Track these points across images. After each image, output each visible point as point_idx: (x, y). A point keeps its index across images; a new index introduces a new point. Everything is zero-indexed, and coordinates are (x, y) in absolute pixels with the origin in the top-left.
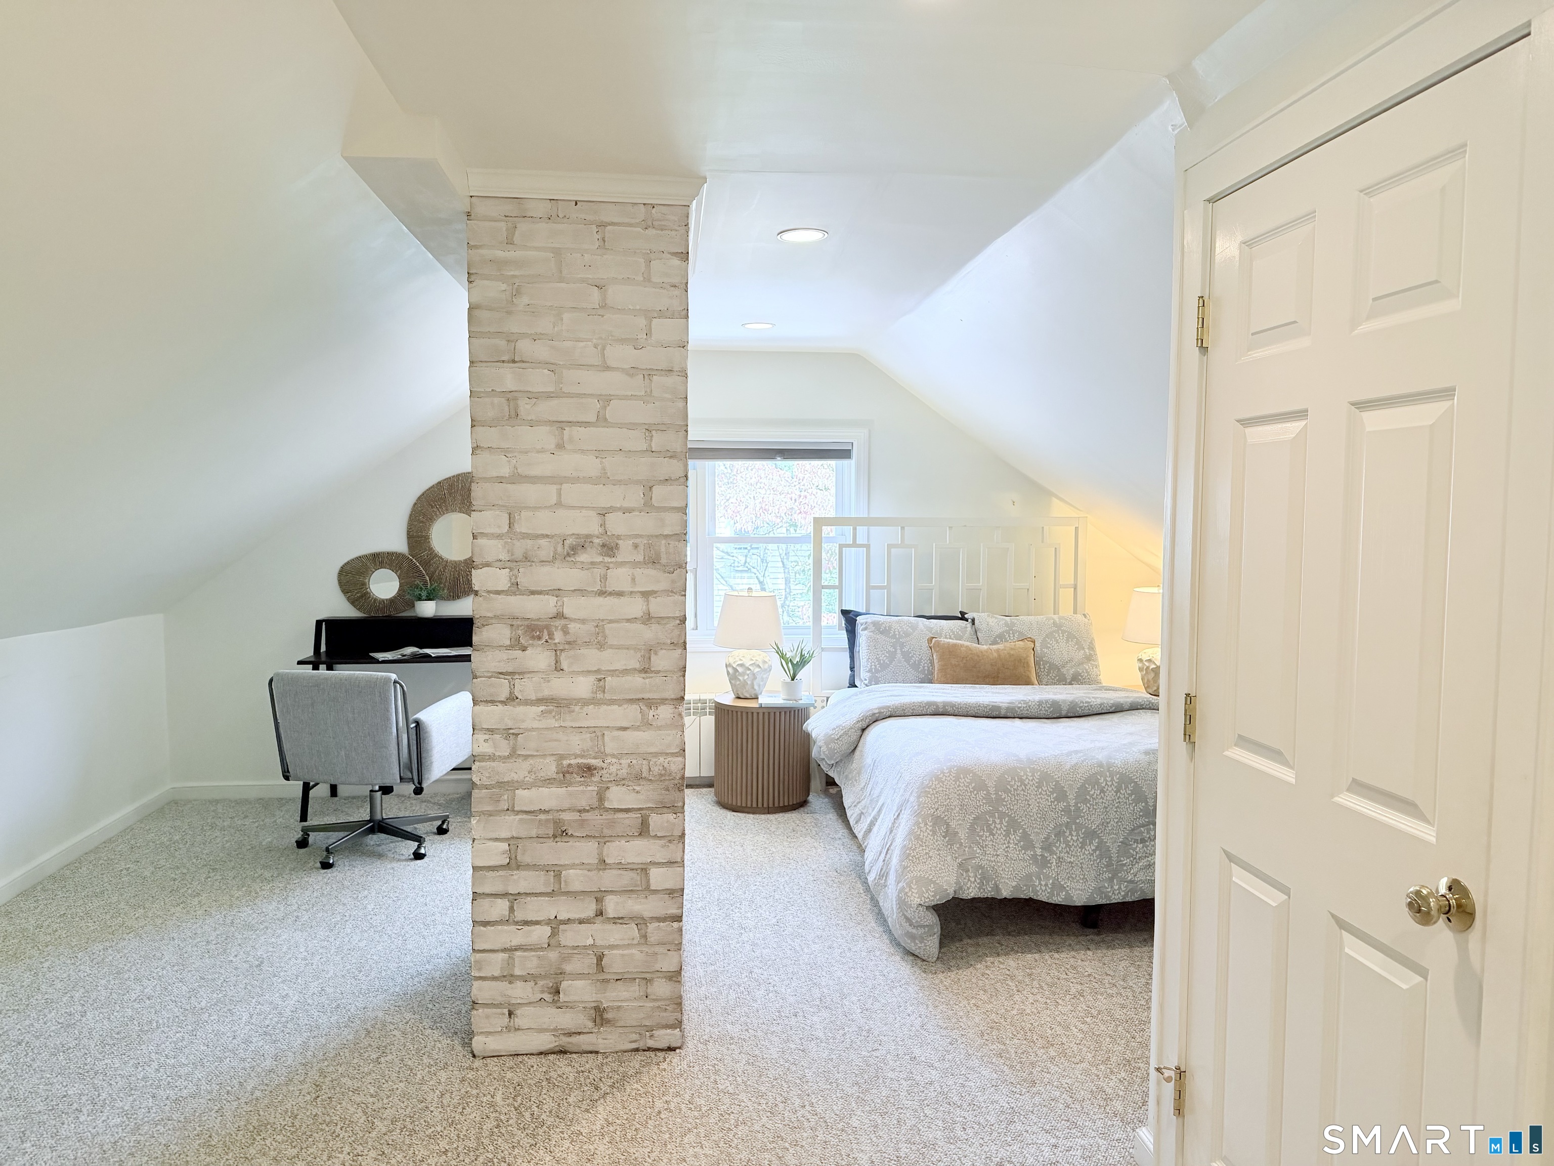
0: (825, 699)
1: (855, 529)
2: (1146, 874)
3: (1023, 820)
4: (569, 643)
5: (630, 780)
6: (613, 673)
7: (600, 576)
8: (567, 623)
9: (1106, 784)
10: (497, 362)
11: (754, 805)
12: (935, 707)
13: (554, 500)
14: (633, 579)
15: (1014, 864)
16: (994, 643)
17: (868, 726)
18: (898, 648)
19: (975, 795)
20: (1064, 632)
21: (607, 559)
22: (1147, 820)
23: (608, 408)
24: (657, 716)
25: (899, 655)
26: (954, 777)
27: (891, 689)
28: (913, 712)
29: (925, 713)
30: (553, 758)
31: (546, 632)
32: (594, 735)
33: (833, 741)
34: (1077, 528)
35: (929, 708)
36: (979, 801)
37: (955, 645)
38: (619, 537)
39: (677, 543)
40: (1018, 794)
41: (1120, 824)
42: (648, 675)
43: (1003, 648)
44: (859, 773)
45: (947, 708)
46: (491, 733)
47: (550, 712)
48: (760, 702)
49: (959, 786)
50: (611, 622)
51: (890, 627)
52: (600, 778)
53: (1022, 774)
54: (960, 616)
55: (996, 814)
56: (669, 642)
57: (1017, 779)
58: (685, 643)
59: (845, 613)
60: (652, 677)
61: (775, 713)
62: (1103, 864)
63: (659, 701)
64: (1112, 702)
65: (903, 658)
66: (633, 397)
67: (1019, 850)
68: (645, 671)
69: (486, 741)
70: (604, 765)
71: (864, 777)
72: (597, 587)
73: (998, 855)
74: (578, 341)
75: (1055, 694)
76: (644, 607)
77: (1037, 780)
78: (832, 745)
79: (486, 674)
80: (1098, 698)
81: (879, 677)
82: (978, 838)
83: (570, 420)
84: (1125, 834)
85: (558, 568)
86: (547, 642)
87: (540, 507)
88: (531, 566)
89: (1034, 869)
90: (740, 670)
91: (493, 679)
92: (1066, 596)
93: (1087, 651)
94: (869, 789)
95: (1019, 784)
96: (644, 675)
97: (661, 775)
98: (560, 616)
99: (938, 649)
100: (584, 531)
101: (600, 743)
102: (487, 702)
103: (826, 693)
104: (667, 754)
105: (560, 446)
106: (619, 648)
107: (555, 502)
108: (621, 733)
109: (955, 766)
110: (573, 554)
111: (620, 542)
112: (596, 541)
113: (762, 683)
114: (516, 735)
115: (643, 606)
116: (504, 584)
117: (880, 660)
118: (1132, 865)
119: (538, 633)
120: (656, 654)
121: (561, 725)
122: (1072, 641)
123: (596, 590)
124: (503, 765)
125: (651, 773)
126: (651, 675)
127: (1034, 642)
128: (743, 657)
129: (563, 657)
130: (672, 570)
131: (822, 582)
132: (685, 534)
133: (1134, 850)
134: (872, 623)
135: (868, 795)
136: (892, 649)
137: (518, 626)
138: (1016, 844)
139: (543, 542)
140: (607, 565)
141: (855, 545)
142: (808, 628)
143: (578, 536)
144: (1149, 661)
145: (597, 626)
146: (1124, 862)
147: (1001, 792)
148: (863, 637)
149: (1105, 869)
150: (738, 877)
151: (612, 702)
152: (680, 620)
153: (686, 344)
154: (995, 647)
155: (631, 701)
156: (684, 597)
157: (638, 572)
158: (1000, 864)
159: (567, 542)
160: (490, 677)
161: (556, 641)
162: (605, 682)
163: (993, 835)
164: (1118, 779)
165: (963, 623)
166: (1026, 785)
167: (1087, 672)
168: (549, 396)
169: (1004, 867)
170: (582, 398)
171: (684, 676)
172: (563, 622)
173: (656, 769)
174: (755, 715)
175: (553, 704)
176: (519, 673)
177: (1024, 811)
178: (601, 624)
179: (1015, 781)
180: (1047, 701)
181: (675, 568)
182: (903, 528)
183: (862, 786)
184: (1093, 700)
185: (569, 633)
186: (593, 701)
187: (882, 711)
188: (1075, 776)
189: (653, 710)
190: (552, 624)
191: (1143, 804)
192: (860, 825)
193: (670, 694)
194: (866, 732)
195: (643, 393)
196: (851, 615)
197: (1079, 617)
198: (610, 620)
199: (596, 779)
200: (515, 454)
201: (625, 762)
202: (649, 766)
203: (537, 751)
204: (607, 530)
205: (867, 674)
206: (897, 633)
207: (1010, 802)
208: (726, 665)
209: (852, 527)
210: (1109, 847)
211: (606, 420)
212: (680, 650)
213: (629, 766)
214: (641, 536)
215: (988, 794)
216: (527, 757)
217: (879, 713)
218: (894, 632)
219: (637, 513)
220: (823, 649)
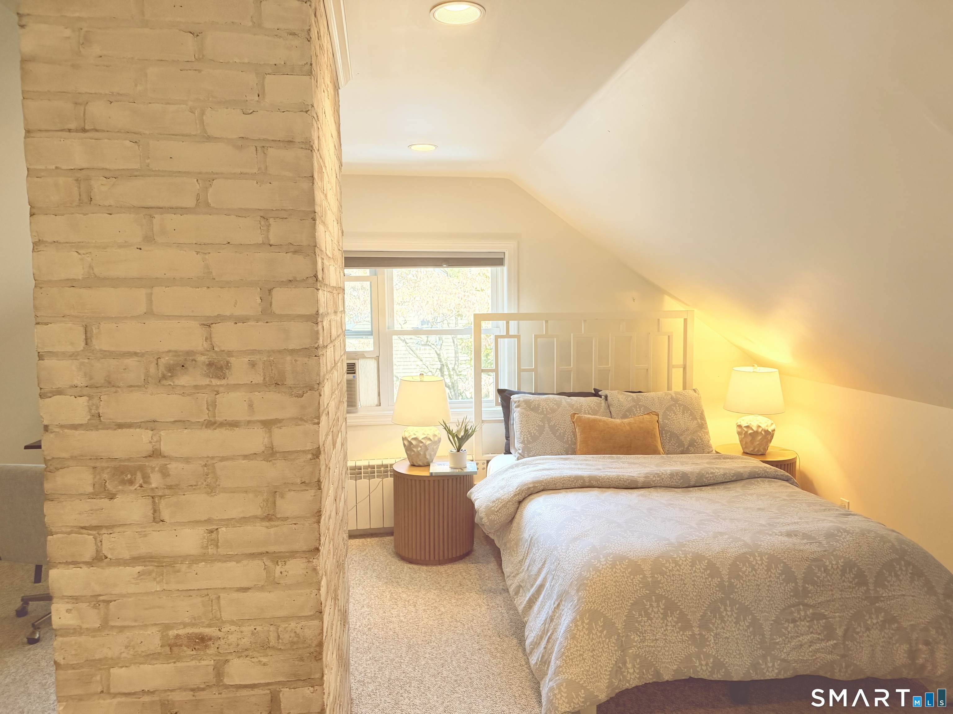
0: (486, 462)
1: (508, 323)
2: (798, 654)
3: (679, 601)
4: (170, 487)
5: (255, 651)
6: (228, 522)
7: (207, 403)
8: (167, 463)
9: (757, 563)
10: (62, 130)
11: (427, 558)
12: (582, 481)
13: (142, 308)
14: (251, 406)
15: (673, 647)
16: (625, 416)
17: (524, 499)
18: (546, 422)
19: (632, 580)
20: (680, 405)
21: (215, 382)
22: (797, 600)
23: (211, 190)
24: (286, 573)
25: (547, 429)
26: (610, 565)
27: (542, 461)
28: (563, 486)
29: (574, 487)
30: (154, 629)
31: (139, 475)
32: (207, 598)
33: (493, 512)
34: (685, 320)
35: (577, 482)
36: (636, 585)
37: (594, 420)
38: (230, 353)
39: (306, 359)
40: (673, 575)
41: (772, 602)
42: (272, 523)
43: (633, 421)
44: (517, 544)
45: (592, 482)
46: (74, 601)
47: (149, 573)
48: (431, 471)
49: (616, 572)
50: (223, 459)
51: (539, 405)
52: (216, 649)
53: (675, 556)
54: (593, 392)
55: (653, 597)
56: (299, 481)
57: (671, 561)
58: (319, 481)
59: (501, 392)
60: (277, 526)
61: (443, 480)
62: (757, 641)
63: (288, 554)
64: (733, 472)
65: (550, 431)
66: (243, 175)
67: (678, 632)
68: (269, 518)
69: (68, 611)
70: (220, 634)
71: (522, 550)
72: (204, 417)
73: (656, 640)
74: (169, 104)
75: (682, 464)
76: (266, 440)
77: (691, 560)
78: (492, 517)
79: (64, 529)
80: (721, 468)
81: (531, 448)
82: (636, 624)
83: (161, 204)
84: (777, 613)
85: (152, 394)
86: (141, 486)
87: (126, 318)
88: (116, 392)
89: (693, 649)
90: (414, 442)
91: (73, 535)
92: (677, 374)
93: (699, 421)
94: (527, 563)
95: (674, 565)
96: (267, 524)
97: (293, 643)
98: (156, 454)
99: (580, 424)
100: (185, 347)
101: (215, 607)
102: (67, 563)
103: (487, 457)
104: (300, 618)
105: (149, 239)
106: (233, 491)
107: (145, 311)
108: (241, 595)
109: (612, 553)
110: (171, 376)
111: (232, 360)
112: (201, 359)
113: (432, 453)
114: (108, 602)
115: (264, 438)
116: (82, 417)
117: (532, 433)
118: (785, 644)
119: (129, 476)
120: (282, 497)
121: (165, 587)
122: (687, 413)
123: (202, 420)
124: (92, 639)
125: (280, 641)
126: (276, 523)
127: (658, 415)
128: (417, 432)
129: (163, 504)
130: (300, 392)
131: (482, 366)
132: (316, 348)
133: (786, 629)
134: (524, 401)
135: (526, 569)
136: (541, 424)
137: (103, 469)
138: (674, 626)
139: (131, 362)
140: (216, 389)
141: (508, 336)
142: (471, 402)
143: (176, 353)
144: (748, 427)
145: (205, 465)
146: (777, 641)
147: (657, 574)
148: (516, 414)
149: (759, 646)
150: (409, 647)
151: (228, 558)
152: (313, 454)
153: (310, 107)
154: (626, 420)
155: (253, 556)
156: (316, 426)
157: (257, 396)
158: (659, 649)
159: (162, 361)
160: (69, 533)
161: (154, 485)
162: (218, 534)
163: (651, 619)
164: (767, 559)
165: (598, 399)
166: (680, 566)
167: (701, 439)
168: (132, 175)
169: (663, 651)
170: (176, 176)
171: (319, 522)
172: (161, 461)
173: (287, 636)
174: (427, 482)
175: (153, 564)
176: (107, 527)
177: (681, 591)
178: (210, 462)
179: (670, 563)
180: (677, 474)
181: (305, 390)
182: (547, 322)
183: (521, 558)
184: (717, 470)
185: (169, 475)
186: (204, 558)
187: (536, 485)
188: (725, 555)
189: (280, 566)
190: (147, 464)
191: (793, 584)
192: (519, 597)
193: (302, 545)
194: (523, 505)
195: (256, 171)
196: (505, 394)
197: (691, 392)
198: (223, 457)
199: (211, 651)
200: (89, 250)
201: (247, 629)
202: (277, 632)
203: (136, 621)
204: (215, 345)
205: (520, 445)
206: (544, 409)
207: (666, 583)
208: (403, 438)
209: (505, 322)
210: (762, 624)
211: (208, 204)
212: (313, 491)
213: (253, 634)
214: (259, 352)
215: (645, 577)
216: (122, 629)
217: (533, 487)
218: (543, 409)
219: (253, 323)
220: (483, 422)
